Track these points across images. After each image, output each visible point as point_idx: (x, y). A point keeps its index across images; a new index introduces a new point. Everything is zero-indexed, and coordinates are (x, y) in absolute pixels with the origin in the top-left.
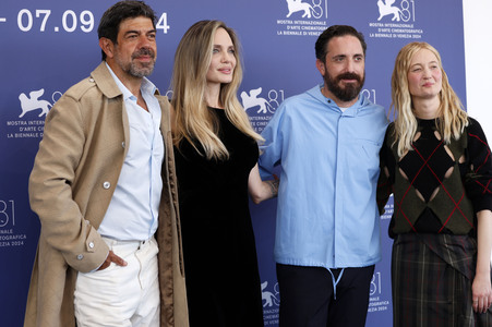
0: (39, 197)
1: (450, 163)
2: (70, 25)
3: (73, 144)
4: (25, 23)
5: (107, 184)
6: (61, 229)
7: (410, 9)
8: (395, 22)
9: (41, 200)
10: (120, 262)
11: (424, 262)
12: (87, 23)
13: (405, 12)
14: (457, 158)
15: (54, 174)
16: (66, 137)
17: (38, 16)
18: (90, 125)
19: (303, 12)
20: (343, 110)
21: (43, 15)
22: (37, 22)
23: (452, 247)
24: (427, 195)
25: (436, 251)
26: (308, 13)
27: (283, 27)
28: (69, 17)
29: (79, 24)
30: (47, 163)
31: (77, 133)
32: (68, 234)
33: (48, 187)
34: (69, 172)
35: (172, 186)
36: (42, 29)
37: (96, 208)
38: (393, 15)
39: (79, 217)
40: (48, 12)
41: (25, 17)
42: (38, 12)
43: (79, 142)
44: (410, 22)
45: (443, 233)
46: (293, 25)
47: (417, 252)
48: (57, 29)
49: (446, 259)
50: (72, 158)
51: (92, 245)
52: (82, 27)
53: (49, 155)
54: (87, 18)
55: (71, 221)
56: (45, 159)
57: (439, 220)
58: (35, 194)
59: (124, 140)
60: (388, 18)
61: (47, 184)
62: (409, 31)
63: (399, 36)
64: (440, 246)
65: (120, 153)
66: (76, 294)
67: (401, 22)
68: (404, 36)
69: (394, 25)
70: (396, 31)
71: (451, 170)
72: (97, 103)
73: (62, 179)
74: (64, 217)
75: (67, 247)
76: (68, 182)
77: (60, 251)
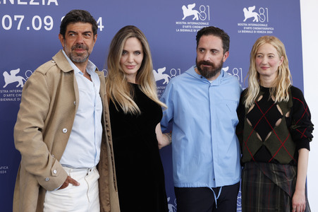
0: (20, 140)
1: (279, 116)
2: (37, 26)
3: (42, 103)
4: (7, 25)
5: (65, 130)
6: (34, 161)
7: (265, 14)
8: (255, 22)
9: (22, 142)
10: (75, 183)
11: (260, 183)
12: (48, 24)
13: (262, 16)
14: (285, 113)
15: (30, 124)
16: (37, 99)
17: (15, 19)
18: (53, 90)
19: (193, 16)
20: (211, 82)
21: (19, 19)
22: (15, 23)
23: (278, 173)
24: (263, 137)
25: (267, 175)
26: (196, 17)
27: (180, 27)
28: (37, 20)
29: (43, 25)
30: (26, 117)
31: (45, 96)
32: (40, 164)
33: (27, 133)
34: (40, 122)
35: (108, 131)
36: (19, 28)
37: (58, 146)
38: (253, 18)
39: (47, 153)
40: (22, 17)
41: (7, 20)
42: (16, 17)
43: (46, 102)
44: (265, 23)
45: (272, 162)
46: (187, 25)
47: (256, 175)
48: (28, 28)
49: (274, 180)
50: (42, 113)
51: (55, 172)
52: (45, 27)
53: (26, 111)
54: (48, 21)
55: (41, 156)
56: (24, 115)
57: (270, 153)
58: (18, 138)
59: (75, 100)
60: (251, 20)
61: (26, 131)
62: (264, 29)
63: (258, 32)
64: (270, 172)
65: (73, 109)
66: (45, 204)
67: (259, 23)
68: (261, 32)
69: (254, 25)
70: (256, 28)
71: (280, 121)
72: (57, 75)
73: (36, 127)
74: (37, 153)
75: (39, 172)
76: (40, 129)
77: (34, 176)
